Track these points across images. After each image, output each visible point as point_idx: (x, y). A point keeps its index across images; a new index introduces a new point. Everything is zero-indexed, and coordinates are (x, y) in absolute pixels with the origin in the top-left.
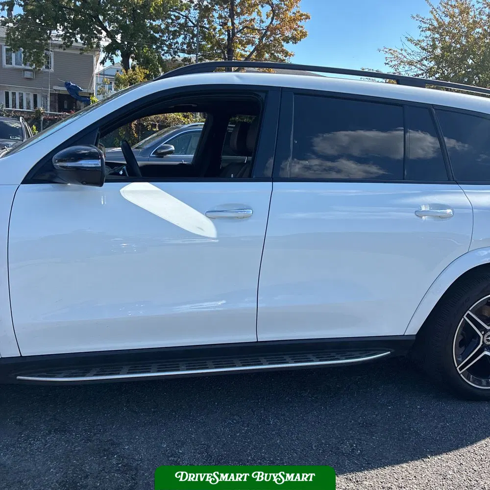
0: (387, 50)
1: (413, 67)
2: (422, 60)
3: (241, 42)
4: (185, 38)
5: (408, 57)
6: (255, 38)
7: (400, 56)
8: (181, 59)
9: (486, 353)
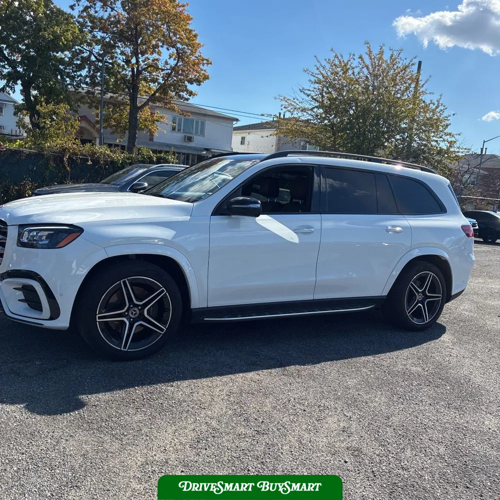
0: (282, 98)
1: (305, 114)
2: (314, 108)
3: (145, 79)
4: (89, 71)
5: (300, 104)
6: (158, 76)
7: (293, 103)
8: (85, 91)
9: (420, 305)
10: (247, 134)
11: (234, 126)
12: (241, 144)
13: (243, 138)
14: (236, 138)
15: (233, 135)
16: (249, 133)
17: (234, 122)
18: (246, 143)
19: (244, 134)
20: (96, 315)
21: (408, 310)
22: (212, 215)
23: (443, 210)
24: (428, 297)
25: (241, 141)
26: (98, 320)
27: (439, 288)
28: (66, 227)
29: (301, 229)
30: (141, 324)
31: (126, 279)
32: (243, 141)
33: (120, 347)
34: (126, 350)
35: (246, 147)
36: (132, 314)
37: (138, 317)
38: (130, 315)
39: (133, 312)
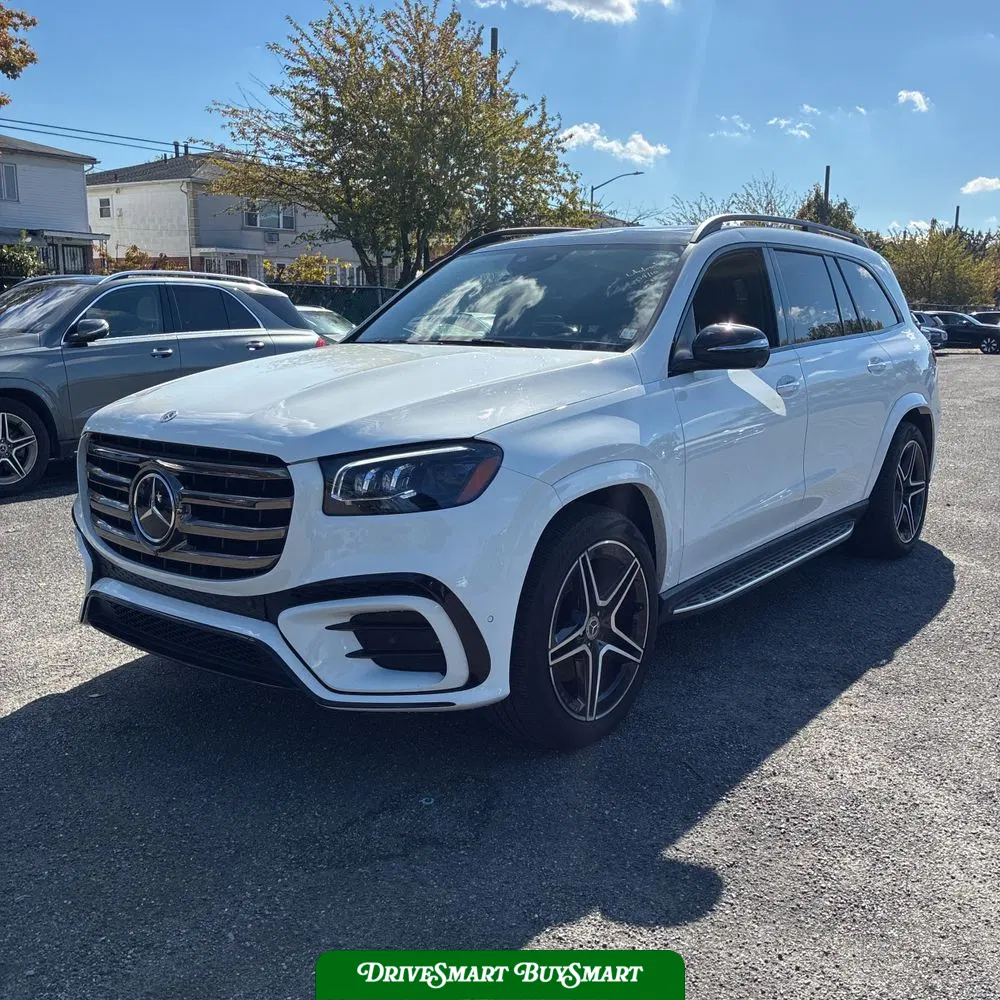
9: (905, 506)
10: (114, 192)
11: (87, 174)
12: (101, 216)
13: (105, 203)
14: (93, 202)
15: (88, 196)
16: (118, 190)
17: (86, 167)
18: (114, 212)
19: (107, 191)
20: (547, 650)
21: (897, 521)
22: (670, 375)
23: (900, 320)
24: (911, 489)
25: (101, 210)
26: (551, 663)
27: (921, 469)
28: (460, 448)
29: (783, 385)
30: (609, 651)
31: (586, 553)
32: (105, 209)
33: (585, 715)
34: (593, 719)
35: (115, 223)
36: (591, 631)
37: (598, 637)
38: (588, 634)
39: (591, 628)
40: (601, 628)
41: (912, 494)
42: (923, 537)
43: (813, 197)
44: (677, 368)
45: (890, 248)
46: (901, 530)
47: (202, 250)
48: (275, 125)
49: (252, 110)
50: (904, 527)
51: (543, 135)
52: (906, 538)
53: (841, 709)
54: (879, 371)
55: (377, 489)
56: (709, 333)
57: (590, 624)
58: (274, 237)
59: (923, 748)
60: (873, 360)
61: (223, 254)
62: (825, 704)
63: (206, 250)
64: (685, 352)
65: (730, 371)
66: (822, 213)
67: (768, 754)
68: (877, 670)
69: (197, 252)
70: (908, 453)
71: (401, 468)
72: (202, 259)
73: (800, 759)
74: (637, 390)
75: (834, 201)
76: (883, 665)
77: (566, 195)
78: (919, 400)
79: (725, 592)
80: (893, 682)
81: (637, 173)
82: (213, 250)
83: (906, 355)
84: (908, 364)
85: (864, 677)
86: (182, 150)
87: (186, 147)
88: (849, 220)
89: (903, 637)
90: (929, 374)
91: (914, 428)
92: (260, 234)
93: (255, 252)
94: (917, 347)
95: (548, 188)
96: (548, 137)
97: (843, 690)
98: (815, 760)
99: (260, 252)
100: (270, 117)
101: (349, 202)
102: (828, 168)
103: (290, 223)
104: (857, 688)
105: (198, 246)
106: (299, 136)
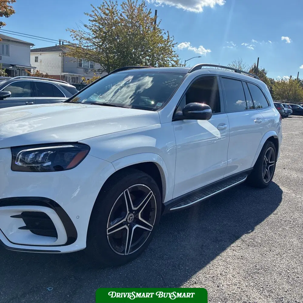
9: (267, 170)
10: (39, 55)
11: (31, 49)
12: (35, 62)
13: (37, 58)
14: (33, 57)
15: (31, 55)
16: (41, 54)
17: (31, 46)
18: (39, 61)
19: (37, 54)
20: (106, 229)
21: (263, 175)
22: (173, 121)
23: (269, 105)
24: (269, 164)
25: (35, 60)
26: (108, 234)
27: (274, 157)
28: (71, 146)
29: (220, 127)
30: (137, 227)
31: (127, 189)
32: (36, 60)
33: (124, 253)
34: (128, 254)
35: (39, 64)
36: (129, 220)
37: (133, 221)
38: (128, 221)
39: (130, 218)
40: (135, 218)
41: (269, 166)
42: (273, 180)
43: (253, 67)
44: (176, 118)
45: (277, 84)
46: (264, 178)
47: (65, 73)
48: (87, 36)
49: (79, 31)
50: (266, 177)
51: (168, 42)
52: (267, 181)
53: (230, 252)
54: (259, 123)
55: (34, 161)
56: (191, 106)
57: (129, 217)
58: (87, 71)
59: (258, 273)
60: (257, 119)
61: (71, 75)
62: (223, 249)
63: (66, 73)
64: (180, 112)
65: (198, 120)
66: (256, 72)
67: (195, 272)
68: (247, 235)
69: (63, 74)
70: (269, 151)
71: (44, 153)
72: (64, 76)
73: (208, 276)
74: (158, 126)
75: (260, 68)
76: (250, 233)
77: (175, 61)
78: (274, 133)
79: (192, 202)
80: (252, 240)
81: (199, 57)
82: (68, 73)
83: (272, 117)
84: (272, 121)
85: (242, 238)
86: (61, 43)
87: (63, 42)
88: (264, 74)
89: (259, 221)
90: (279, 124)
91: (271, 143)
92: (82, 70)
93: (81, 75)
94: (276, 115)
95: (170, 59)
96: (170, 43)
97: (232, 243)
98: (214, 277)
99: (82, 75)
100: (85, 34)
101: (108, 61)
102: (258, 58)
103: (92, 66)
104: (238, 242)
105: (63, 72)
106: (94, 40)
